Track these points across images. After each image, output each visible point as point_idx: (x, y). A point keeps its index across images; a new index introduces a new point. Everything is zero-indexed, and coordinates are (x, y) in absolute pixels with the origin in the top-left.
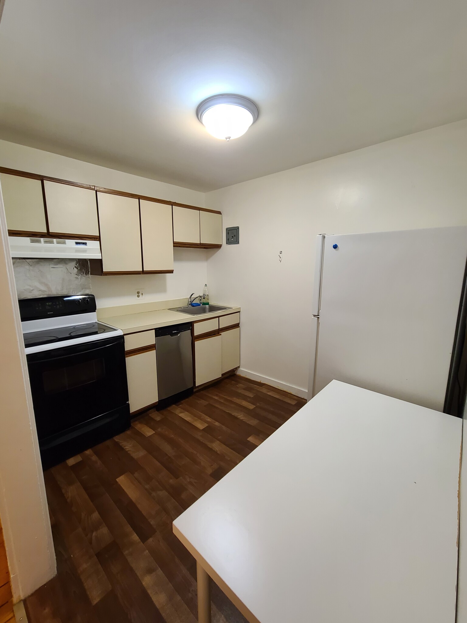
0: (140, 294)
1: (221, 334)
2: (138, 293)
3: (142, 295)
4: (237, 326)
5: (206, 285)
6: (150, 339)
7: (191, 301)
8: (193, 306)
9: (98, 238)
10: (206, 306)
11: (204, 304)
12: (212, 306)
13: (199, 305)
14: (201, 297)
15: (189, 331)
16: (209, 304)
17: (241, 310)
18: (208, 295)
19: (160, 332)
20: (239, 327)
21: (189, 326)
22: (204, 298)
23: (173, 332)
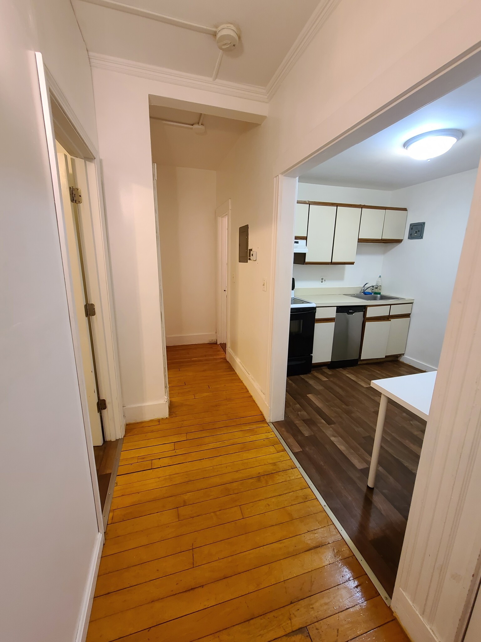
0: (323, 280)
1: (390, 320)
2: (322, 279)
3: (325, 281)
4: (408, 316)
5: (380, 276)
6: (332, 313)
7: (364, 290)
8: (365, 294)
9: (305, 238)
10: (377, 296)
11: (376, 293)
12: (383, 296)
13: (371, 294)
14: (373, 286)
15: (362, 313)
16: (381, 294)
17: (414, 302)
18: (380, 286)
19: (340, 309)
20: (410, 317)
21: (363, 309)
22: (377, 288)
23: (350, 311)
